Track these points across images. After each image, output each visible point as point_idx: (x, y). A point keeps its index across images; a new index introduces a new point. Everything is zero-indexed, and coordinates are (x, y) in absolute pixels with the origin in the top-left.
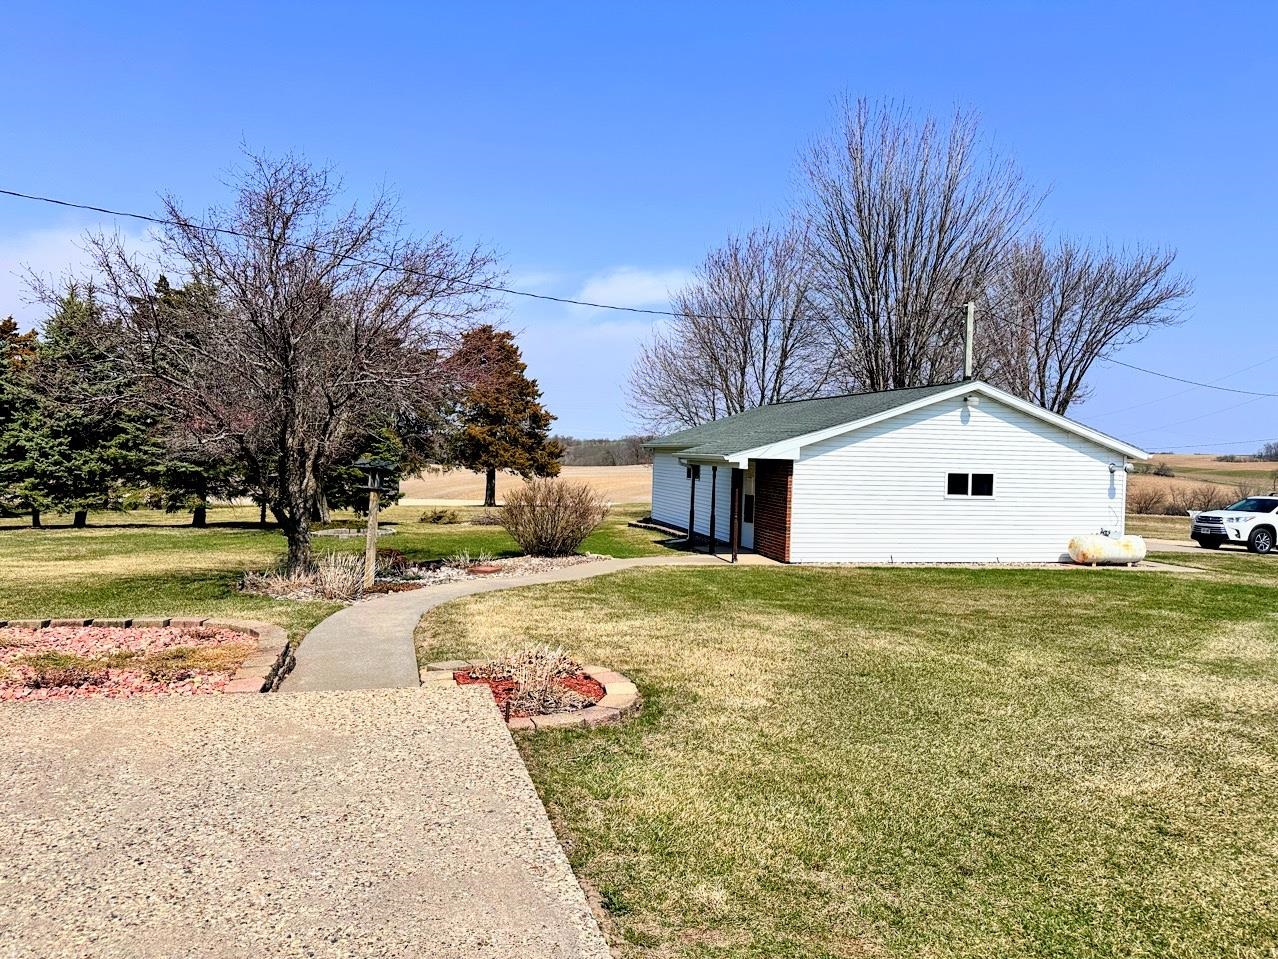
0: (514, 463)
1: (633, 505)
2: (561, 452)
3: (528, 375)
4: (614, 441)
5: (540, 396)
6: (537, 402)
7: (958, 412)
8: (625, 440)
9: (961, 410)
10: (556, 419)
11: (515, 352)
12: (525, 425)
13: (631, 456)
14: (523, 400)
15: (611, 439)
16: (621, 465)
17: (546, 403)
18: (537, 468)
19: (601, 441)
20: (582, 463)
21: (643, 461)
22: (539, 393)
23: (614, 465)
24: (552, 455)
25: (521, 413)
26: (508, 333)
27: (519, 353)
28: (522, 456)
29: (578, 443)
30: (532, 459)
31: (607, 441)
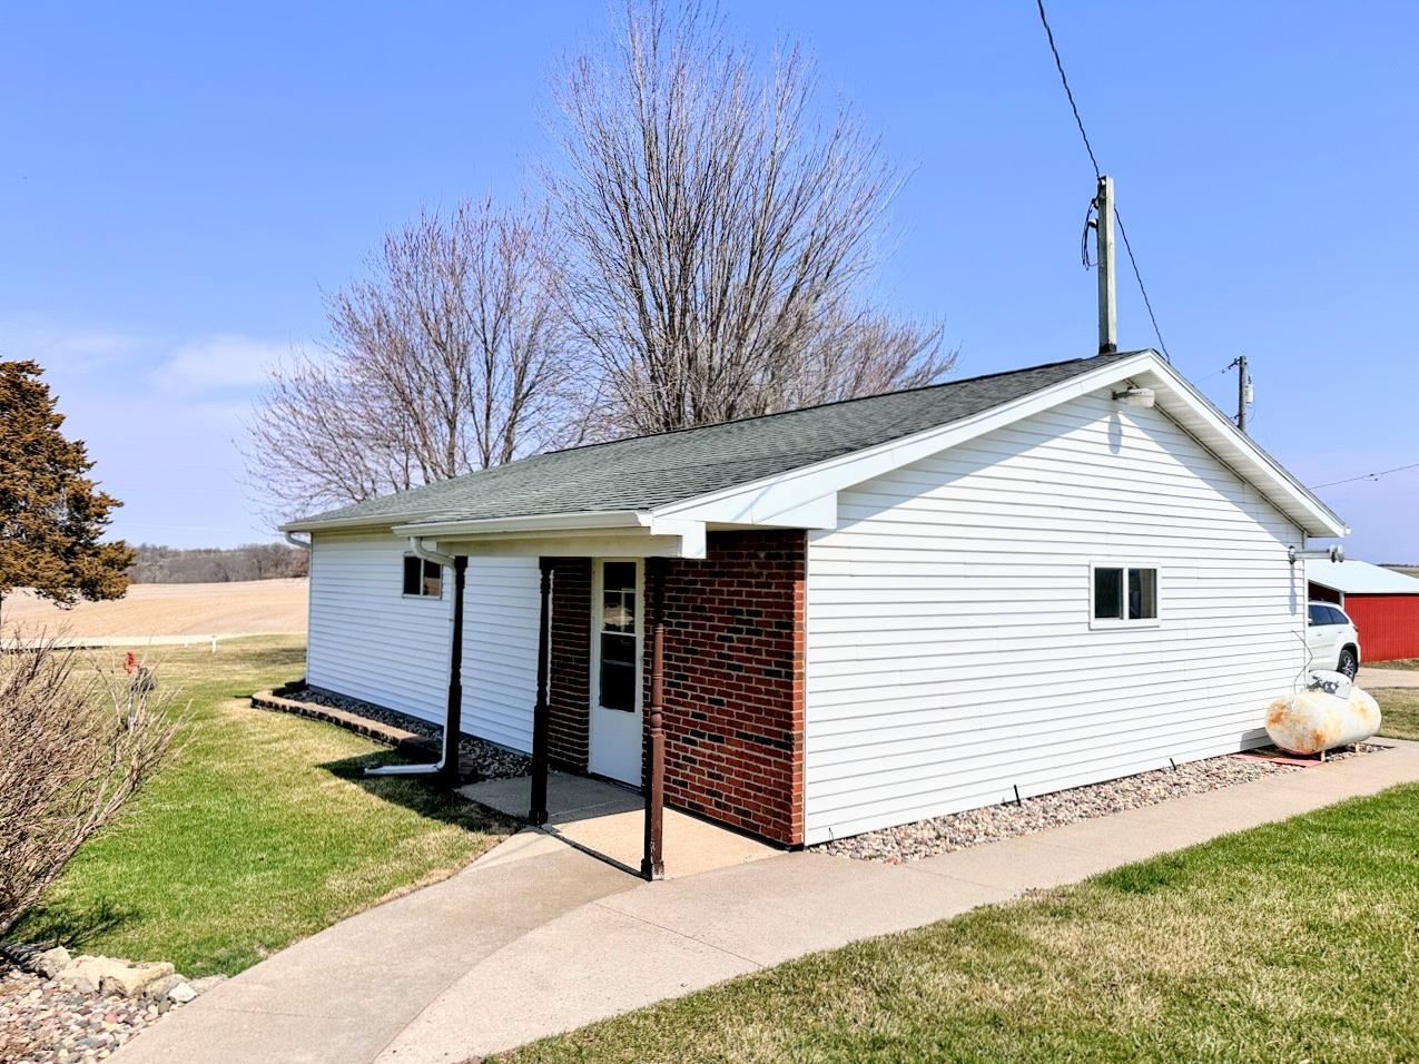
0: (35, 577)
1: (256, 639)
2: (130, 557)
3: (68, 433)
4: (228, 551)
5: (89, 466)
6: (85, 477)
7: (1102, 426)
8: (241, 550)
9: (1108, 419)
10: (120, 505)
11: (43, 394)
12: (62, 515)
13: (251, 569)
14: (56, 472)
15: (223, 549)
16: (236, 581)
17: (99, 479)
18: (83, 585)
19: (208, 552)
20: (181, 580)
21: (270, 575)
22: (88, 461)
23: (227, 580)
24: (110, 563)
25: (50, 494)
26: (30, 364)
27: (51, 397)
28: (52, 566)
29: (176, 554)
30: (71, 570)
31: (217, 551)
